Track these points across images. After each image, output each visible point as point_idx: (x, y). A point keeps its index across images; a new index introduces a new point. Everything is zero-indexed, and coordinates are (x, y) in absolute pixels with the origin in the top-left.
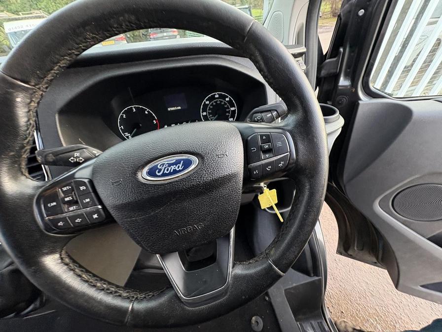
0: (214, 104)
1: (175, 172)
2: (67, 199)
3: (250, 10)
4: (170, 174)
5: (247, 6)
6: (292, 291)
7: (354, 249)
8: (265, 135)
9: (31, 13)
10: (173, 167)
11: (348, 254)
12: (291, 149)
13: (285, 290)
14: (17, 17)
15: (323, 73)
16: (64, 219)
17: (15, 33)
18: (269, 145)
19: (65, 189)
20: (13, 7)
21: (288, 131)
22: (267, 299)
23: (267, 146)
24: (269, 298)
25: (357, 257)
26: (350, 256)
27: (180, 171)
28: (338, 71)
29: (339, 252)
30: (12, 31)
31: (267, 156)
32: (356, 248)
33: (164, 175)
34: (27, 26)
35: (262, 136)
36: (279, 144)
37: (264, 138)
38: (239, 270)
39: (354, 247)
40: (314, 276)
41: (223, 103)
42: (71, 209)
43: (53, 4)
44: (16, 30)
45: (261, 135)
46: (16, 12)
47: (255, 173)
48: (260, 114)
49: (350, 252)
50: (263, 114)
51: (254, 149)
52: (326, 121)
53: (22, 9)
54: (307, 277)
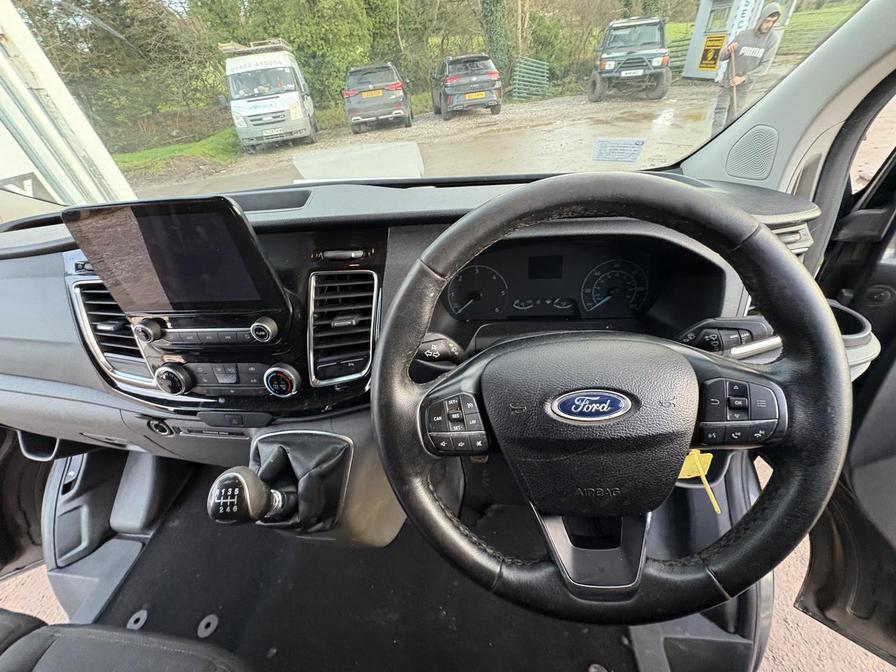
0: (610, 277)
1: (598, 413)
2: (454, 416)
3: (662, 29)
4: (590, 414)
5: (656, 19)
6: (682, 647)
7: (845, 610)
8: (739, 385)
9: (264, 44)
10: (595, 406)
11: (826, 618)
12: (782, 413)
13: (666, 639)
14: (245, 49)
15: (845, 234)
16: (447, 439)
17: (239, 74)
18: (744, 402)
19: (451, 402)
20: (240, 32)
21: (780, 384)
22: (626, 641)
23: (740, 403)
24: (630, 641)
25: (849, 631)
26: (831, 624)
27: (604, 413)
28: (883, 235)
29: (802, 604)
30: (236, 72)
31: (737, 416)
32: (849, 610)
33: (582, 414)
34: (257, 64)
35: (732, 385)
36: (762, 404)
37: (736, 387)
38: (653, 570)
39: (845, 604)
40: (734, 633)
41: (624, 278)
42: (456, 428)
43: (298, 25)
44: (240, 71)
45: (730, 383)
46: (244, 41)
47: (710, 436)
48: (716, 331)
49: (831, 614)
50: (722, 332)
51: (716, 402)
52: (848, 346)
53: (253, 34)
54: (720, 630)
